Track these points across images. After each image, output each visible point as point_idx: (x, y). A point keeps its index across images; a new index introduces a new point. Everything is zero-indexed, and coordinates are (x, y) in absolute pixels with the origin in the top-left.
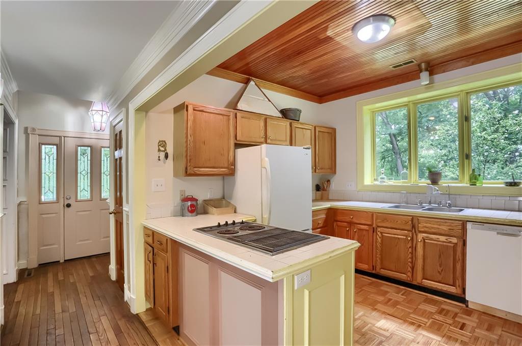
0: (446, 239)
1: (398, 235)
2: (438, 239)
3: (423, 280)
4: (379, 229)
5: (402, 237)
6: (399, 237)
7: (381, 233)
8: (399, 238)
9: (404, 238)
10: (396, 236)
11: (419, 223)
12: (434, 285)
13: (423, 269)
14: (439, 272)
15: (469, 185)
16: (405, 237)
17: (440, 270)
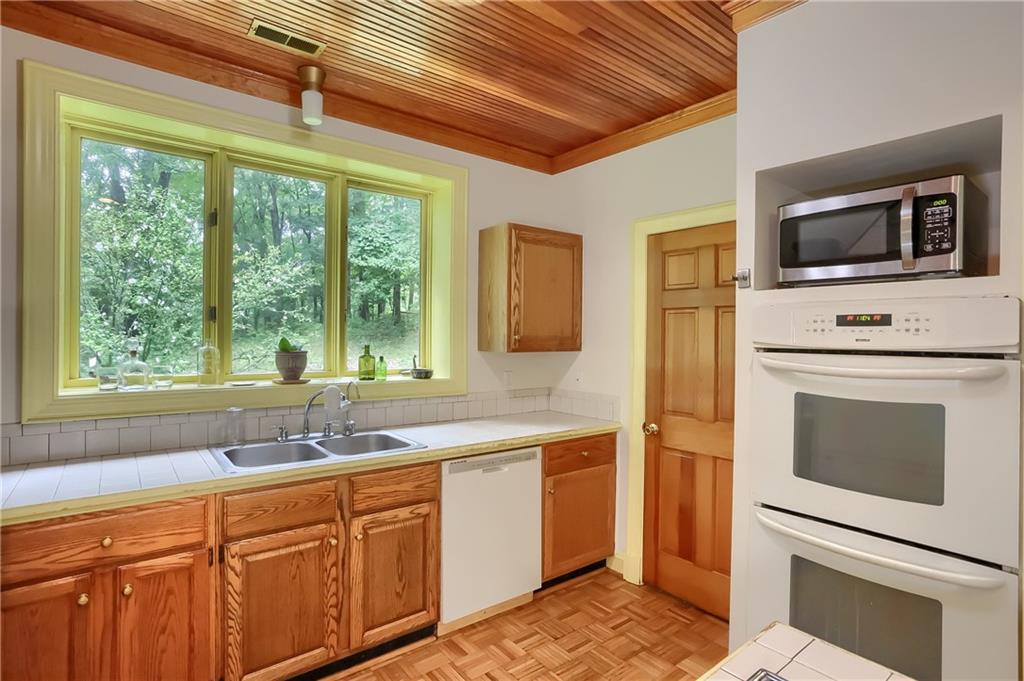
0: (411, 512)
1: (296, 544)
2: (396, 516)
3: (366, 634)
4: (235, 548)
5: (310, 545)
6: (302, 547)
7: (242, 557)
8: (301, 553)
9: (315, 548)
10: (293, 549)
11: (354, 492)
12: (389, 630)
13: (365, 605)
14: (398, 594)
15: (358, 380)
16: (317, 543)
17: (399, 590)
